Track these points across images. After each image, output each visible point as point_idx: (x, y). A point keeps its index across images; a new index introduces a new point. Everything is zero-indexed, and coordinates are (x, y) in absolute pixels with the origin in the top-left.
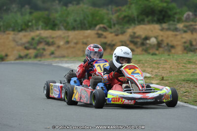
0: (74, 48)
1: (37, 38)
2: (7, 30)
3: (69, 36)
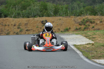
2: (71, 15)
3: (102, 19)
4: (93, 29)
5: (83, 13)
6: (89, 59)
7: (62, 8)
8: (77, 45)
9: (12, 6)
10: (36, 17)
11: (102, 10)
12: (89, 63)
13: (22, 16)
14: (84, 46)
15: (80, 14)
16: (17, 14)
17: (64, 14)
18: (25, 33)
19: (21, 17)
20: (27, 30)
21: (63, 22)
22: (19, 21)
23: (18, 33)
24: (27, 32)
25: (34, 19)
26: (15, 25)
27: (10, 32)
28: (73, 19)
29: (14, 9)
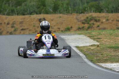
0: (111, 23)
1: (90, 18)
2: (73, 13)
3: (108, 16)
4: (98, 28)
5: (87, 10)
6: (94, 63)
7: (62, 4)
8: (80, 47)
9: (4, 1)
10: (33, 15)
11: (109, 7)
12: (93, 67)
13: (16, 13)
14: (88, 47)
15: (83, 11)
16: (10, 11)
17: (64, 11)
18: (20, 33)
19: (15, 15)
20: (22, 30)
21: (64, 20)
22: (13, 19)
23: (11, 32)
24: (22, 32)
25: (30, 17)
26: (8, 24)
27: (3, 31)
28: (75, 17)
29: (8, 5)
